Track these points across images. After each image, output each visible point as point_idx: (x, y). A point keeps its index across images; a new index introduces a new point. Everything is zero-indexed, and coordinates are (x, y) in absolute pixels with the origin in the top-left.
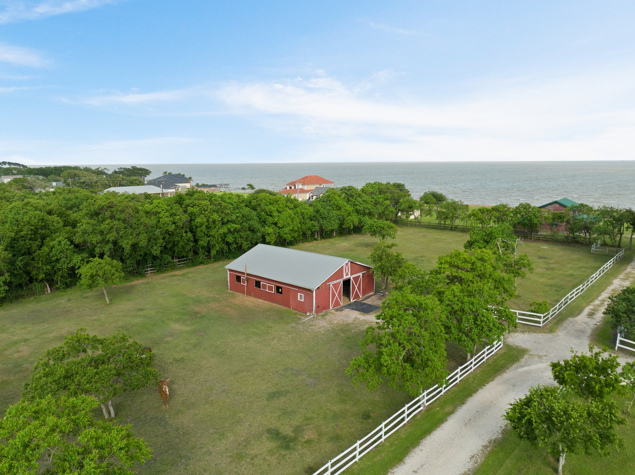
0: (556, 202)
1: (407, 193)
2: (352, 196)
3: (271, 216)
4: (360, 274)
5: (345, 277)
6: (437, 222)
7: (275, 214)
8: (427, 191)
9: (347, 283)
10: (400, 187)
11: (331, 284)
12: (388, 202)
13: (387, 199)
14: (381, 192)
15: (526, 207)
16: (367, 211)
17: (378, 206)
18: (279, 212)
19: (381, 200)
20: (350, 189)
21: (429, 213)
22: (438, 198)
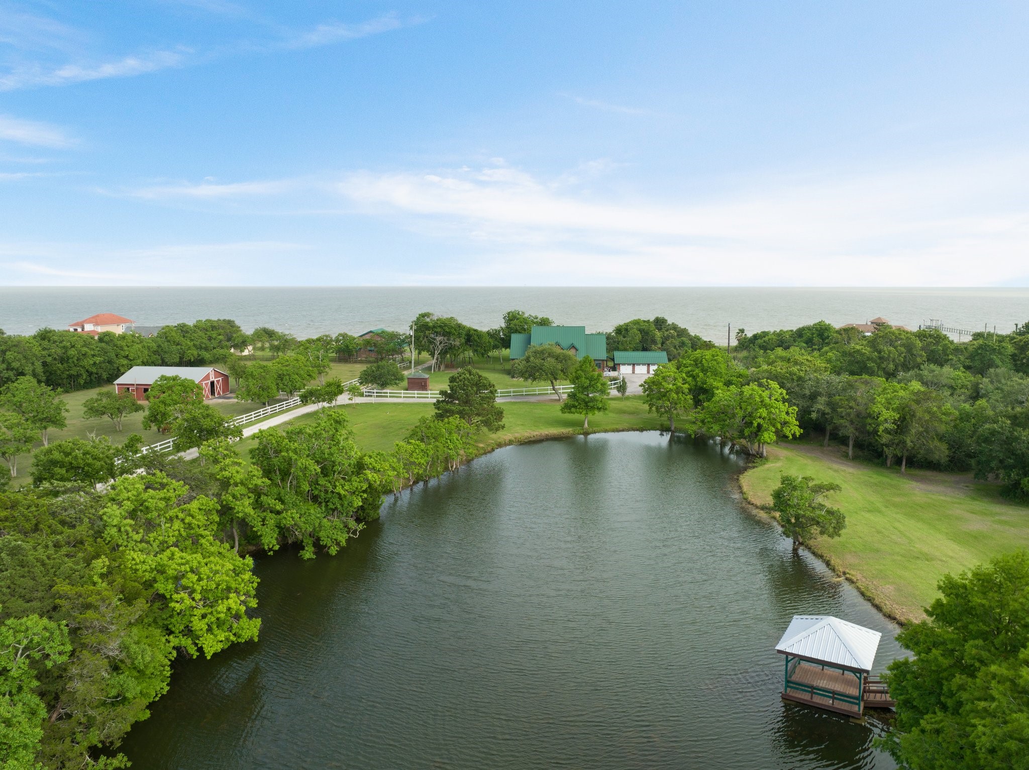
0: (371, 332)
1: (238, 329)
2: (187, 332)
3: (122, 350)
4: (220, 379)
5: (211, 380)
6: (270, 354)
7: (126, 348)
8: (257, 327)
9: (212, 383)
10: (230, 323)
11: (204, 383)
12: (221, 337)
13: (220, 335)
14: (213, 328)
15: (344, 336)
16: (204, 346)
17: (213, 341)
18: (128, 347)
19: (214, 336)
20: (184, 325)
21: (262, 349)
22: (269, 334)
